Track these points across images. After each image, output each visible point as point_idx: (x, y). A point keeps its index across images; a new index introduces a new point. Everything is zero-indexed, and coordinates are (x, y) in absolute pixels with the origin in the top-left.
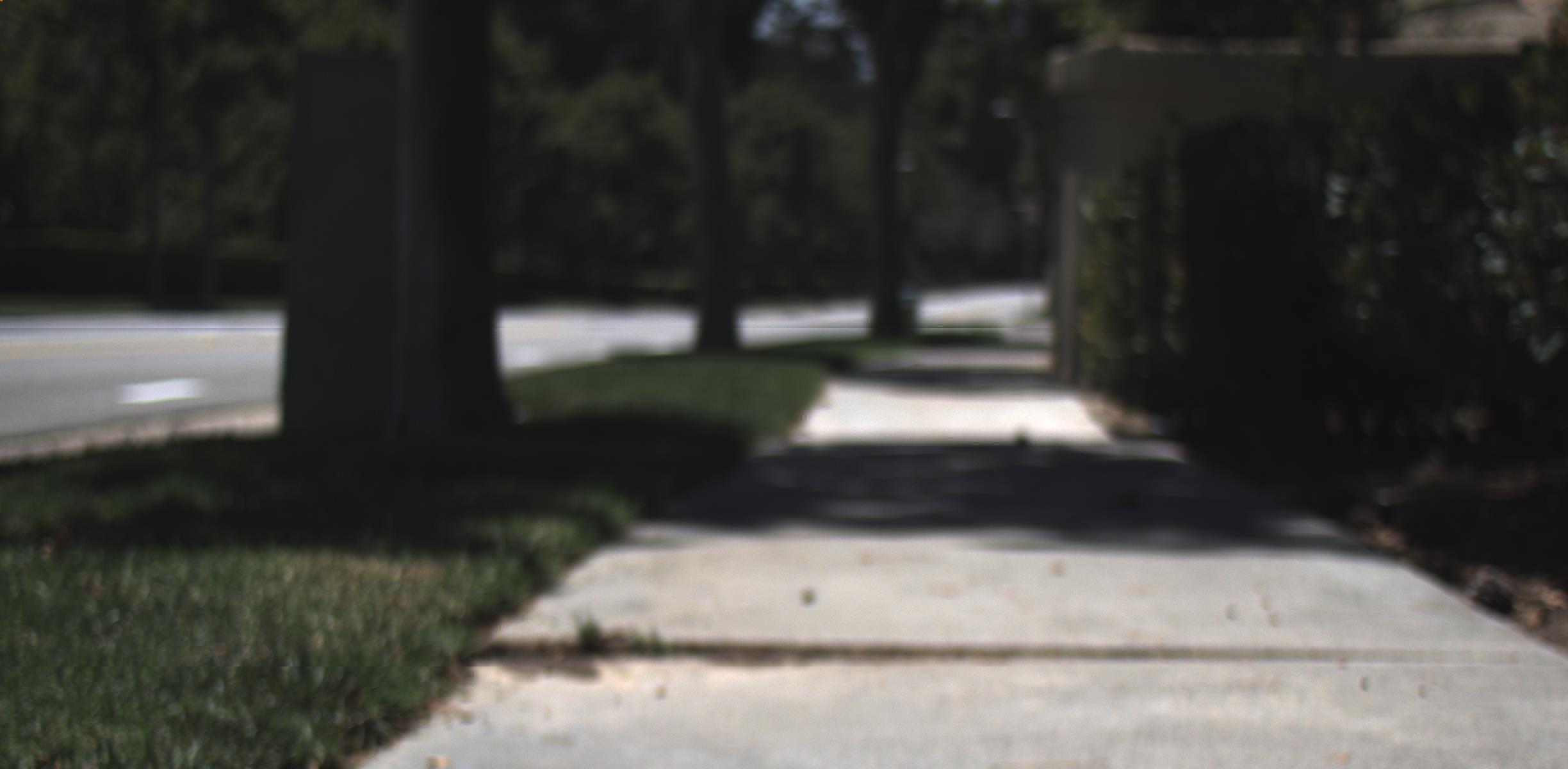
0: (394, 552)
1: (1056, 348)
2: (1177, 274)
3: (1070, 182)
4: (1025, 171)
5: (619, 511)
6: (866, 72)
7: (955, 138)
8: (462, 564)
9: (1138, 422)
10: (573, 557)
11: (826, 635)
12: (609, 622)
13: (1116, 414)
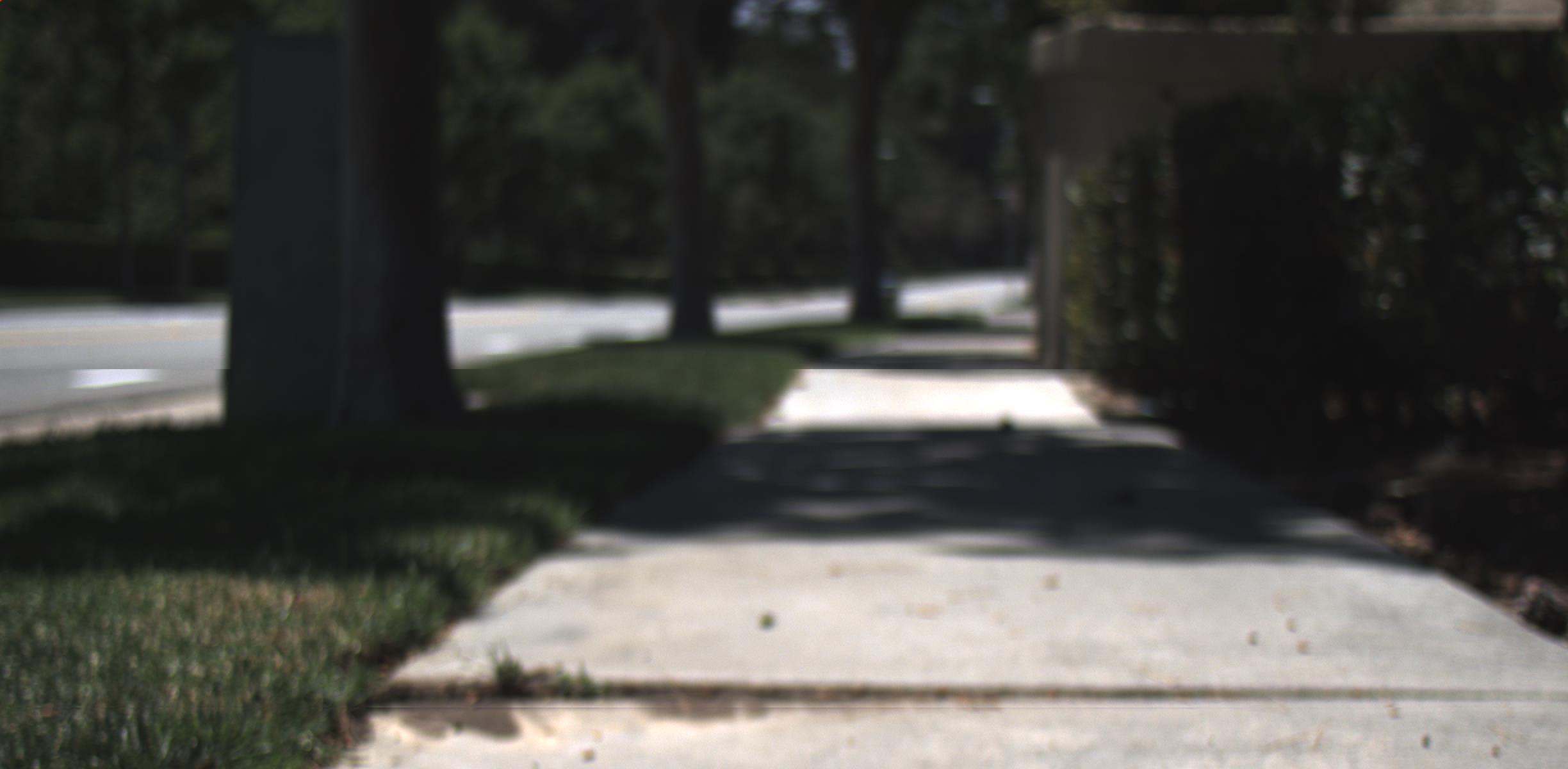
0: (291, 573)
1: (1041, 333)
2: (1171, 261)
3: (1054, 166)
4: (1006, 157)
5: (562, 516)
6: (846, 60)
7: (936, 125)
8: (365, 587)
9: (1126, 404)
10: (504, 574)
11: (785, 675)
12: (531, 659)
13: (1104, 396)
